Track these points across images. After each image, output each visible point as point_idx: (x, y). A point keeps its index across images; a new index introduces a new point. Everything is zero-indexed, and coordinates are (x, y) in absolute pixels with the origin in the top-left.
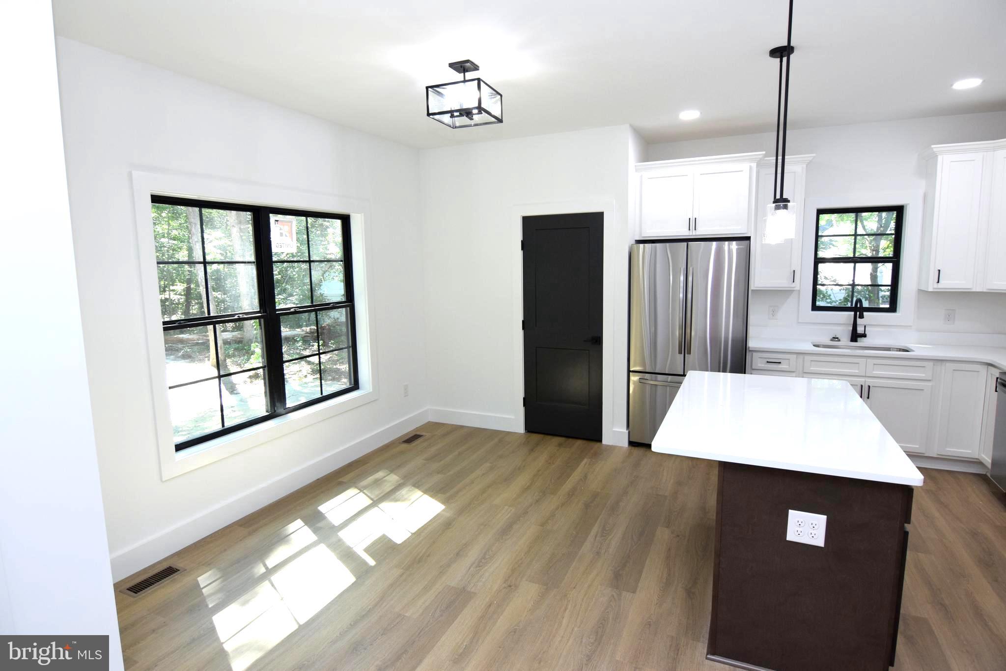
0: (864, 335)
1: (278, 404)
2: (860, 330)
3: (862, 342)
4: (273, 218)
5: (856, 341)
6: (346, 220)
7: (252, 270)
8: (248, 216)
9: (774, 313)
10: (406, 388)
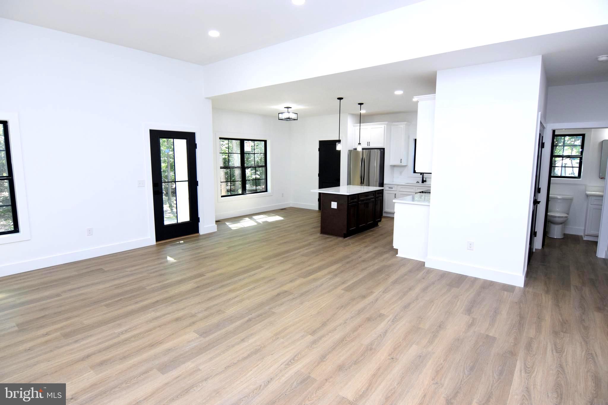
0: (425, 181)
1: (244, 191)
2: (424, 179)
3: (425, 183)
4: (245, 142)
5: (423, 183)
6: (265, 142)
7: (239, 156)
8: (239, 141)
9: (401, 173)
10: (283, 194)
